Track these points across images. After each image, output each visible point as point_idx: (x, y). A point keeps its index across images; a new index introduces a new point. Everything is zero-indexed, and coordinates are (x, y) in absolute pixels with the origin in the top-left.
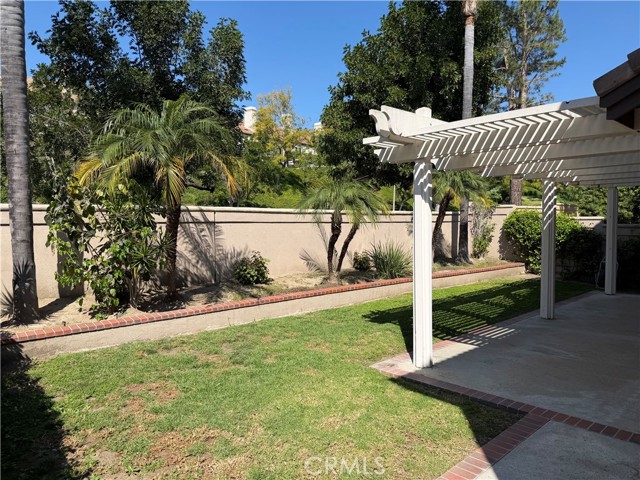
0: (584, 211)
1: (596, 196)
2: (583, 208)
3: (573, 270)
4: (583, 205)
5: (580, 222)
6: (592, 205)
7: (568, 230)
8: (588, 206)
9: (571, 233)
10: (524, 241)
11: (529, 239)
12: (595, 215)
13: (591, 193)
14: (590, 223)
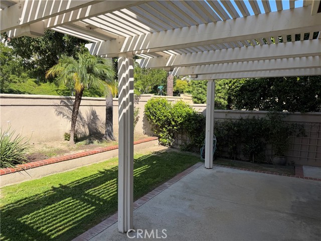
0: (196, 100)
1: (204, 88)
2: (195, 98)
3: (189, 143)
4: (195, 96)
5: (193, 108)
6: (201, 95)
7: (184, 115)
8: (199, 96)
9: (186, 116)
10: (157, 121)
11: (159, 120)
12: (203, 103)
13: (201, 87)
14: (199, 109)
